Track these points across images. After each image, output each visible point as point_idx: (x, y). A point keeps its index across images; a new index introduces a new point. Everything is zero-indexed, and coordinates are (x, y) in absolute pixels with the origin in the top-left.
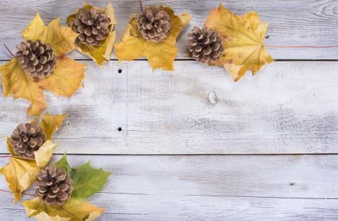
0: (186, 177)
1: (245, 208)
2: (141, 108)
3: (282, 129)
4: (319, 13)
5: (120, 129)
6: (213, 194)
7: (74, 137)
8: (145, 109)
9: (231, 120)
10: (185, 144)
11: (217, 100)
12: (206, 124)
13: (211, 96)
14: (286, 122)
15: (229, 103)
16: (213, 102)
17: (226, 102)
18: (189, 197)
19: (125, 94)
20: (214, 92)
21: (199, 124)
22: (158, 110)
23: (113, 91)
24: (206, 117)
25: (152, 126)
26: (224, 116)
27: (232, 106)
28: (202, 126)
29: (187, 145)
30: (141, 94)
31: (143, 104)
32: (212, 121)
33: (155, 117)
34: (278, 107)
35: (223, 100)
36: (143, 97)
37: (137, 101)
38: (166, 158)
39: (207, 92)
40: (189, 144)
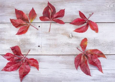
0: (61, 63)
3: (95, 46)
4: (108, 7)
5: (39, 46)
6: (71, 68)
7: (23, 49)
8: (48, 39)
9: (77, 43)
10: (61, 51)
12: (68, 44)
13: (71, 35)
14: (96, 44)
17: (76, 37)
18: (62, 69)
19: (41, 34)
20: (72, 34)
21: (66, 44)
22: (52, 40)
23: (37, 33)
24: (69, 42)
25: (50, 45)
26: (75, 42)
27: (78, 38)
28: (67, 45)
29: (62, 52)
30: (46, 34)
31: (47, 38)
32: (71, 44)
33: (51, 42)
34: (94, 39)
35: (75, 36)
36: (47, 35)
37: (45, 37)
38: (55, 56)
39: (69, 34)
40: (63, 51)
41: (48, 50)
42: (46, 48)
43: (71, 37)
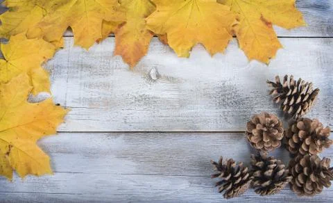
0: (123, 155)
1: (184, 188)
2: (81, 84)
3: (224, 105)
5: (58, 105)
6: (151, 173)
8: (85, 84)
9: (173, 96)
10: (123, 121)
11: (158, 76)
12: (145, 100)
13: (153, 72)
14: (228, 99)
15: (171, 79)
16: (154, 78)
17: (168, 78)
18: (125, 176)
19: (66, 70)
20: (156, 68)
21: (139, 101)
22: (97, 86)
24: (147, 94)
25: (91, 103)
26: (165, 93)
27: (174, 83)
28: (142, 103)
29: (126, 123)
30: (82, 70)
31: (83, 81)
32: (152, 98)
33: (95, 93)
34: (221, 84)
35: (164, 76)
36: (84, 73)
37: (77, 77)
38: (104, 136)
39: (148, 69)
40: (127, 121)
41: (84, 117)
42: (77, 112)
43: (155, 79)
